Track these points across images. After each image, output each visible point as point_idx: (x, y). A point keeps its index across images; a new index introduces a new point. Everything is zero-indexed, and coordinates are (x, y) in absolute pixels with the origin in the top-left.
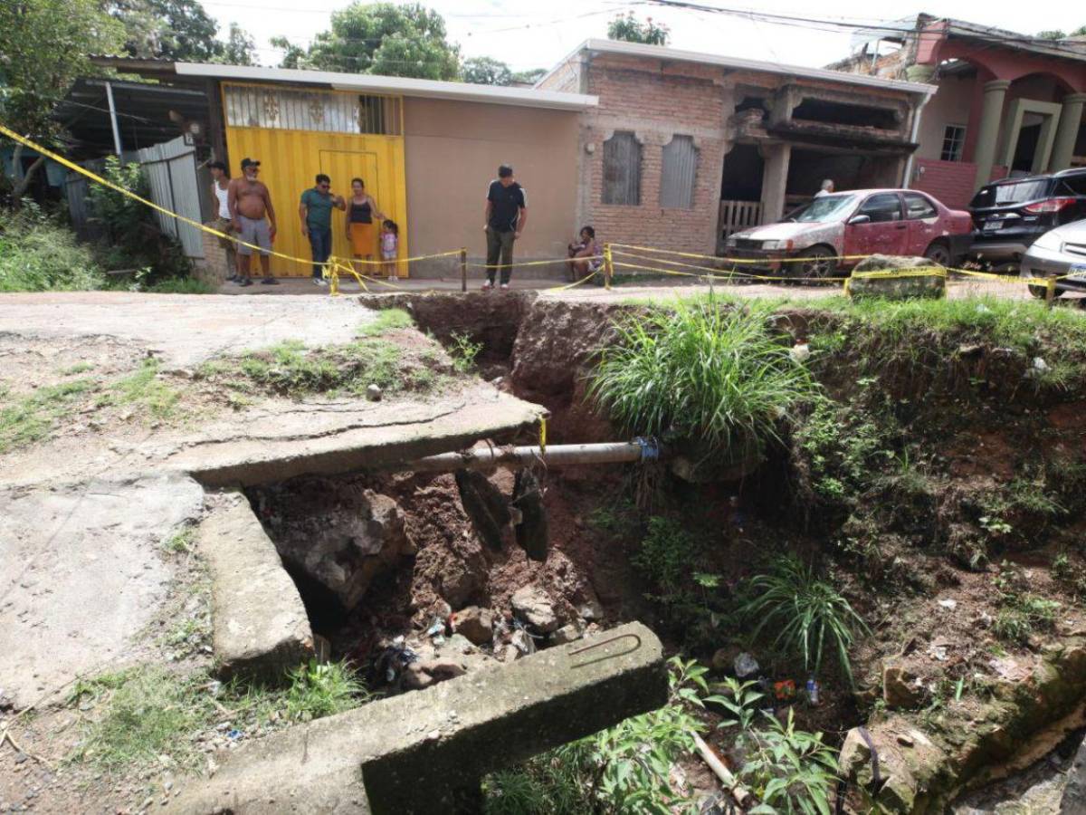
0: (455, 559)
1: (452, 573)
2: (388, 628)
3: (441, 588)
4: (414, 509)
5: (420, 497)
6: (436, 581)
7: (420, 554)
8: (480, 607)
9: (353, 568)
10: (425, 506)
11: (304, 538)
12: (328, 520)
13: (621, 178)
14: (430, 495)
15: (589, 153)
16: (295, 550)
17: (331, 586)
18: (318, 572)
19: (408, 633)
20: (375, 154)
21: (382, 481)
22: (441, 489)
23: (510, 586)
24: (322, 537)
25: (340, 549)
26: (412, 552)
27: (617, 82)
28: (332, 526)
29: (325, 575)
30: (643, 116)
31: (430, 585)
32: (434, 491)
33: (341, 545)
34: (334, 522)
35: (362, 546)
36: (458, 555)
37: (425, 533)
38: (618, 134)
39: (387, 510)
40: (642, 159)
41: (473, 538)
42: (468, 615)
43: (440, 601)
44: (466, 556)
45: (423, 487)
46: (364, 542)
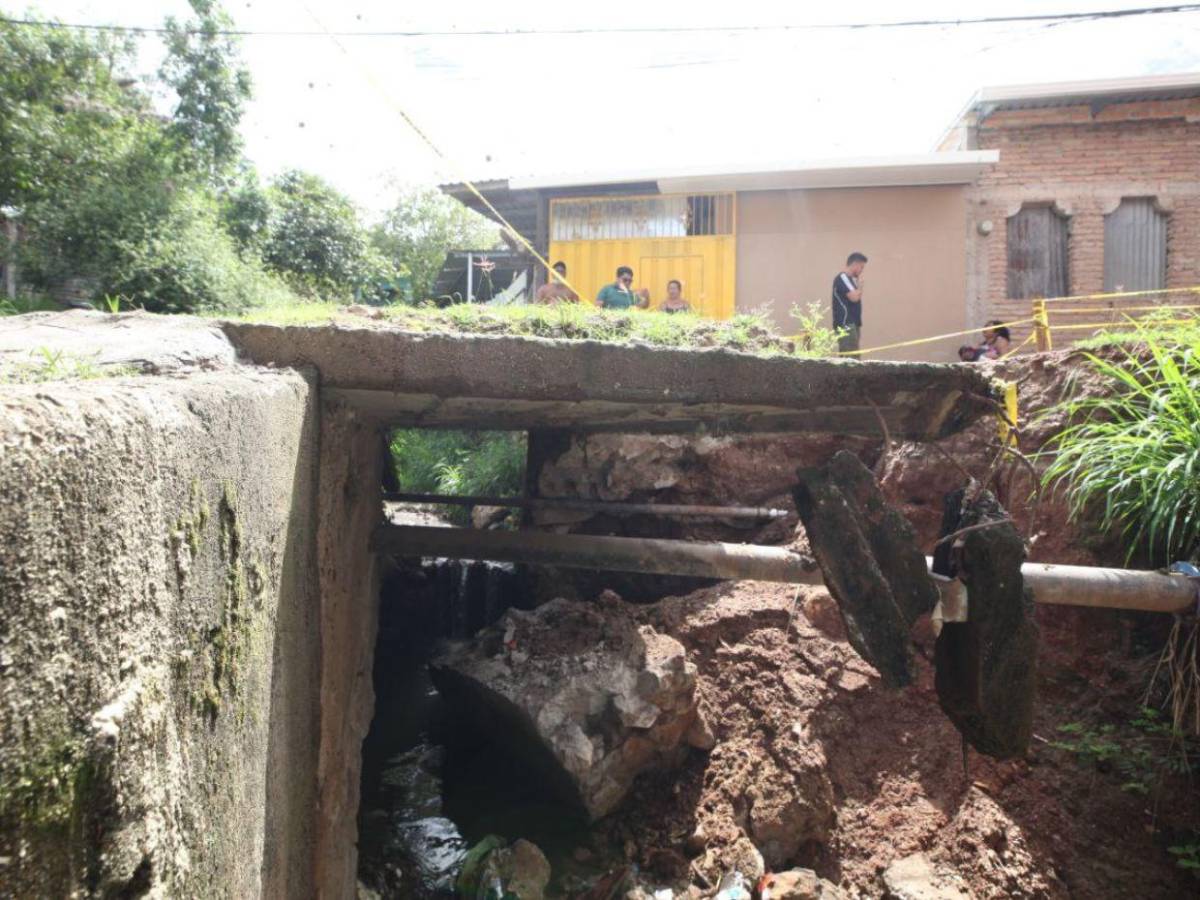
0: (777, 771)
1: (769, 795)
2: (650, 869)
3: (749, 820)
4: (715, 675)
5: (726, 657)
6: (741, 803)
7: (716, 751)
8: (820, 876)
9: (608, 746)
10: (733, 671)
11: (545, 683)
12: (582, 661)
13: (1037, 264)
14: (742, 658)
15: (985, 234)
16: (529, 697)
17: (568, 766)
18: (554, 739)
19: (684, 889)
20: (701, 256)
21: (670, 624)
22: (759, 650)
23: (879, 849)
24: (568, 683)
25: (593, 711)
26: (705, 744)
27: (1024, 143)
28: (585, 670)
29: (562, 746)
30: (1066, 180)
31: (730, 810)
32: (748, 652)
33: (595, 704)
34: (589, 665)
35: (625, 710)
36: (781, 763)
37: (729, 716)
38: (1028, 207)
39: (670, 657)
40: (1069, 235)
41: (811, 740)
42: (797, 883)
43: (745, 841)
44: (798, 769)
45: (733, 642)
46: (628, 705)
